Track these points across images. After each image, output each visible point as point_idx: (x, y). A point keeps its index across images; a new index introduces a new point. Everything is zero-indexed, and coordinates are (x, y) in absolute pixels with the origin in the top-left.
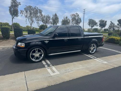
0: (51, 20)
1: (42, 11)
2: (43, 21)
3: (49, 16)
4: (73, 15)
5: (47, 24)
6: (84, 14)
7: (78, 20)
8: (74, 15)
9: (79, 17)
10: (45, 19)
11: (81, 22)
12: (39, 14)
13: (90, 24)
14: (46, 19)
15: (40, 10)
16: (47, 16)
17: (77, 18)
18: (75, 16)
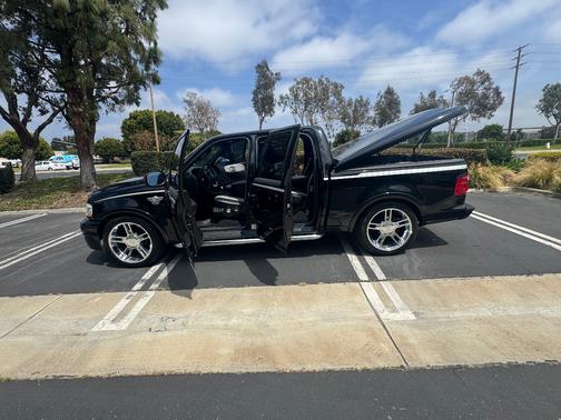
0: (372, 113)
1: (342, 87)
2: (343, 120)
3: (364, 99)
4: (461, 82)
5: (357, 128)
6: (517, 67)
7: (485, 97)
8: (467, 79)
9: (491, 84)
10: (350, 111)
11: (500, 104)
12: (332, 98)
13: (552, 106)
14: (355, 111)
15: (336, 86)
16: (357, 101)
17: (480, 91)
18: (473, 83)
